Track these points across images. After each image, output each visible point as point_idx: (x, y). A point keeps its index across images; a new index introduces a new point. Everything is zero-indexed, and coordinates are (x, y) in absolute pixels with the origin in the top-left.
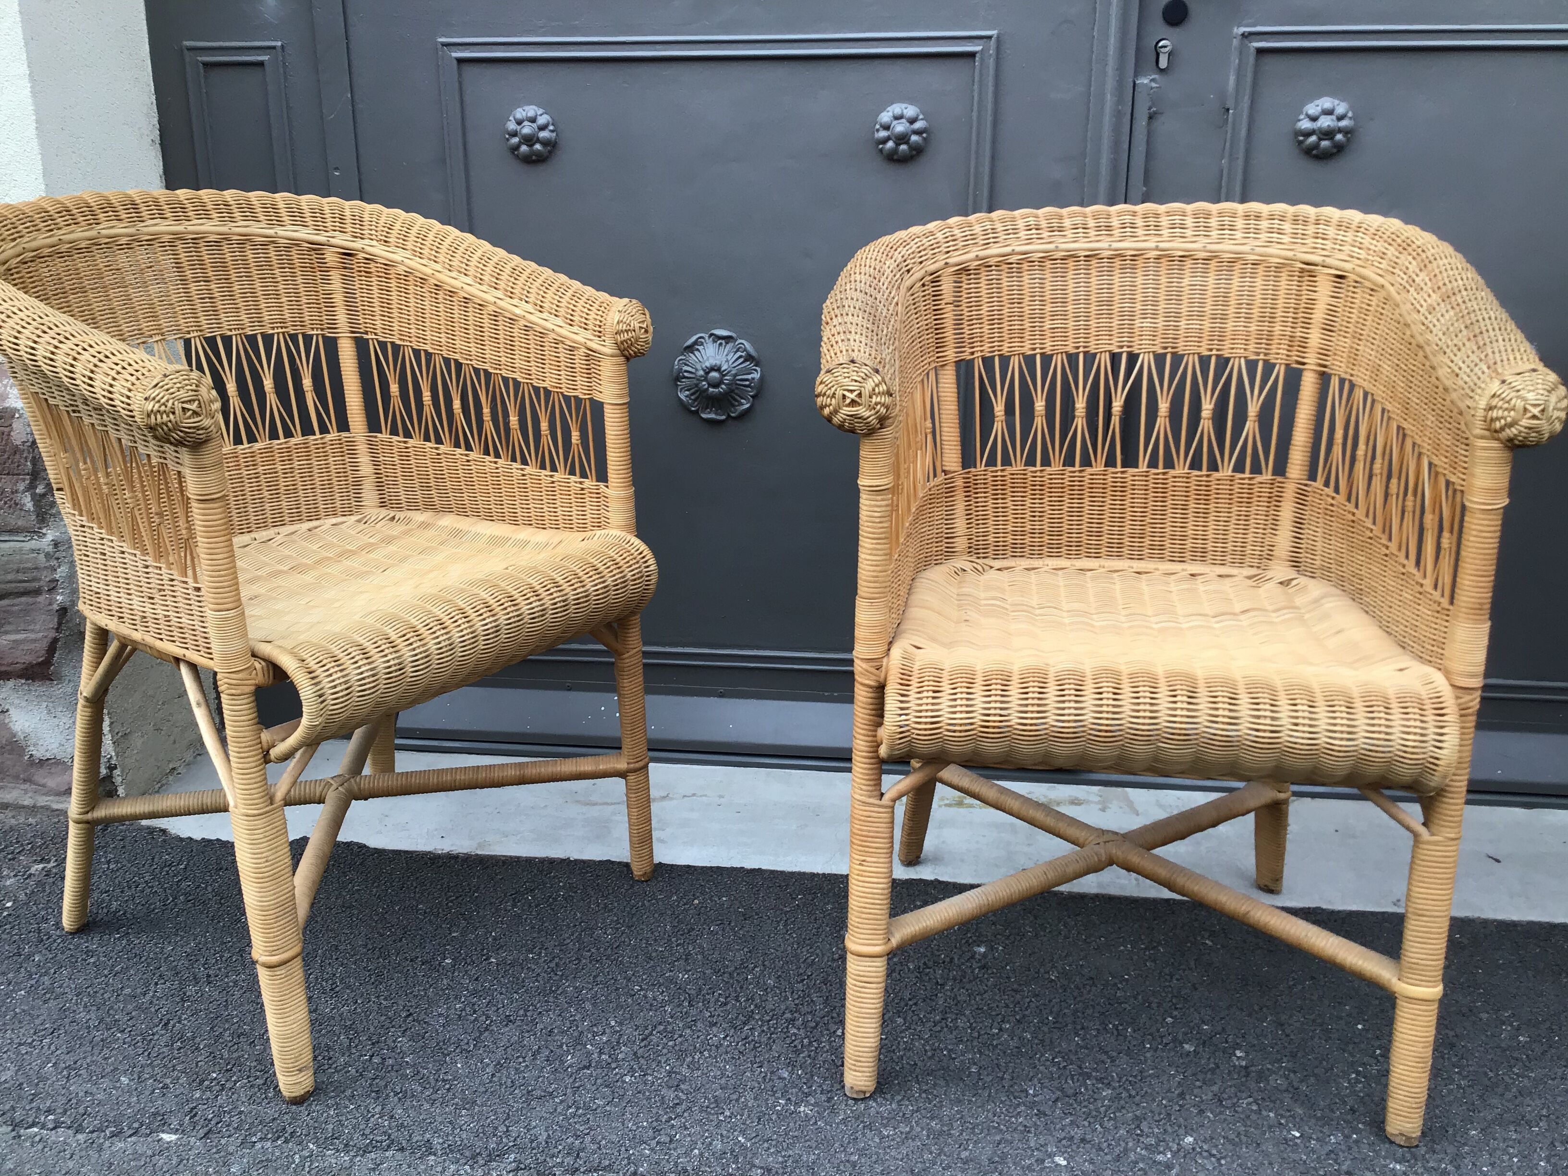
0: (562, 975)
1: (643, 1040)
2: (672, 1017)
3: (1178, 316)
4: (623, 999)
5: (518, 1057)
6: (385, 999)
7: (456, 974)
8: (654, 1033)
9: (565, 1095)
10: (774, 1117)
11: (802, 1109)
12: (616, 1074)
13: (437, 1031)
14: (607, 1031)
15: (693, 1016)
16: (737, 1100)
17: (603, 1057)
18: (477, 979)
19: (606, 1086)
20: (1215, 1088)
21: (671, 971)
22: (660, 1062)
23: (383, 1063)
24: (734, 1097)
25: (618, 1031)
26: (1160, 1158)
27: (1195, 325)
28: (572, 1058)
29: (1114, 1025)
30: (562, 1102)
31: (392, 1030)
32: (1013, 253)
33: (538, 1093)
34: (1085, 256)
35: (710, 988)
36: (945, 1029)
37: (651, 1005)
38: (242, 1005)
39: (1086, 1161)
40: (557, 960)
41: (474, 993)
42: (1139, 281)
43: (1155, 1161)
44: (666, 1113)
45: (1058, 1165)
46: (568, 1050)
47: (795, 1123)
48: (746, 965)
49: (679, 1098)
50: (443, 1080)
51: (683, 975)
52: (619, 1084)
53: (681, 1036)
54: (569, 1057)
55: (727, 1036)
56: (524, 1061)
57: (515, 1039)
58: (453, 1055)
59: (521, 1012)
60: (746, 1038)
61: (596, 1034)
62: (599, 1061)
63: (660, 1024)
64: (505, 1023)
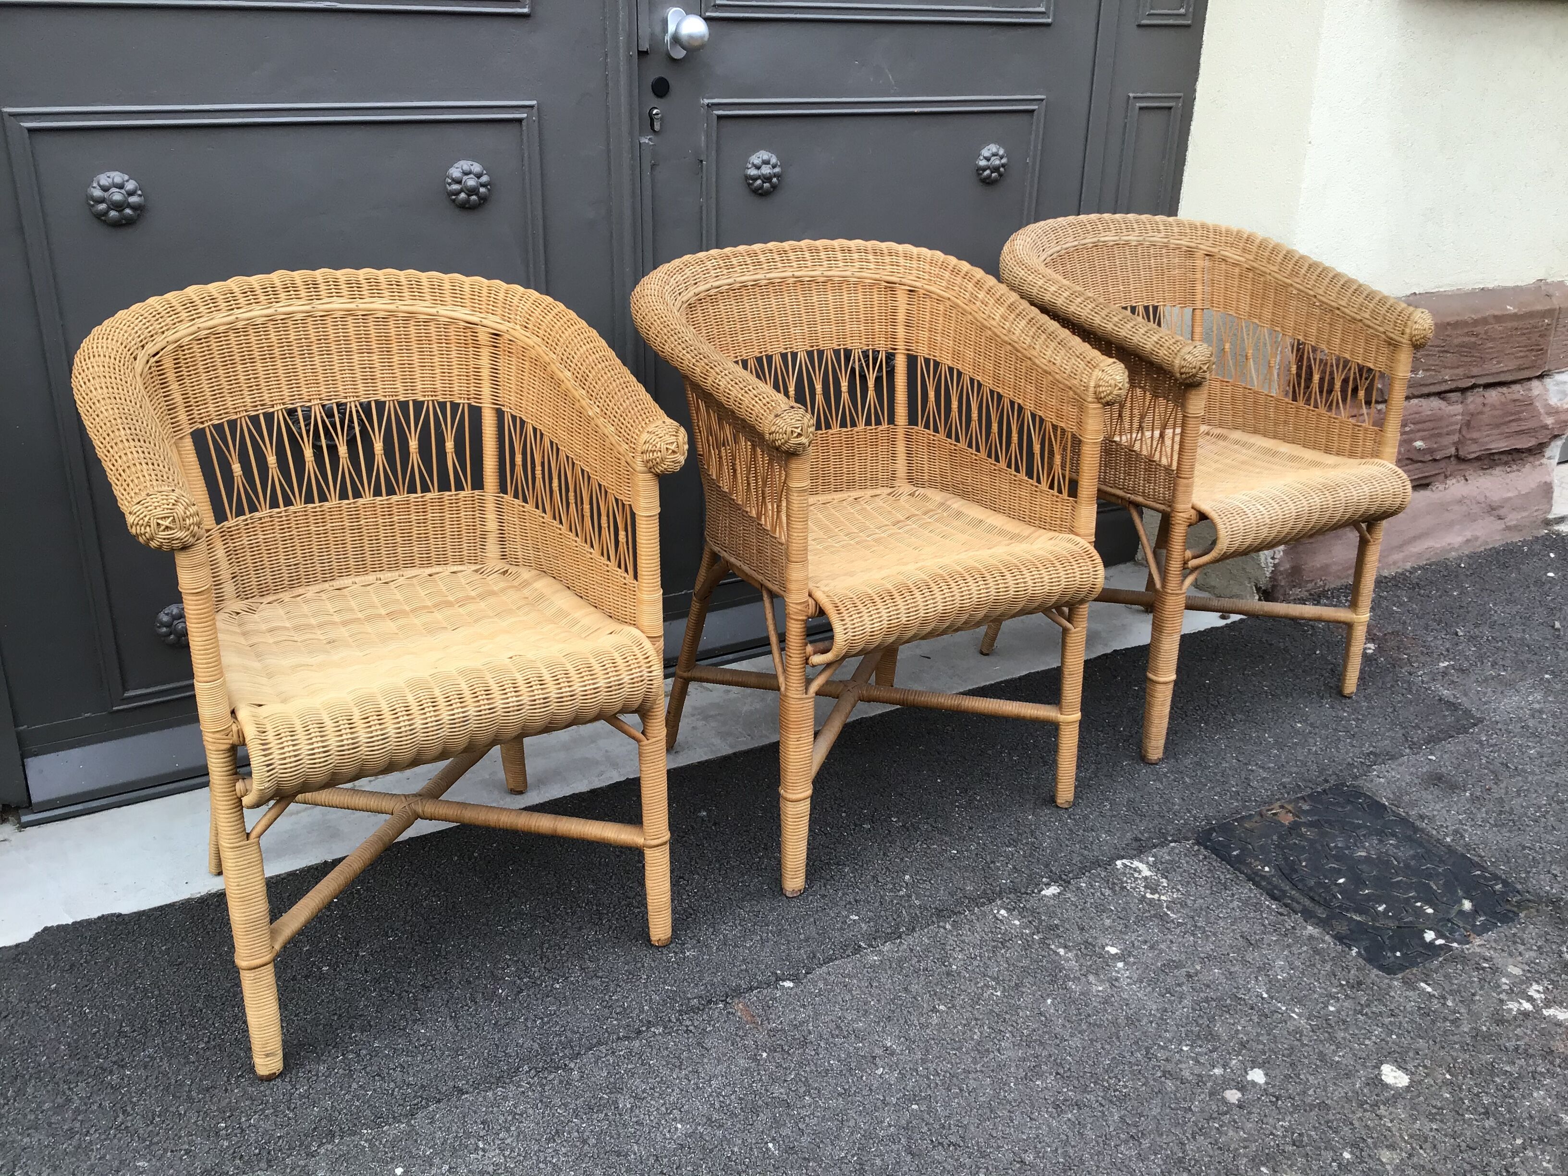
0: (433, 942)
1: (541, 959)
2: (546, 936)
4: (498, 940)
5: (462, 1007)
7: (344, 974)
8: (545, 950)
9: (523, 1015)
10: (675, 966)
11: (688, 954)
12: (546, 986)
13: (377, 1017)
14: (510, 963)
15: (561, 929)
16: (643, 966)
17: (525, 980)
18: (366, 971)
19: (548, 996)
20: (898, 843)
21: (513, 908)
22: (568, 966)
23: (359, 1055)
24: (639, 965)
25: (517, 961)
26: (900, 893)
28: (503, 990)
30: (526, 1019)
31: (339, 1031)
33: (503, 1022)
35: (553, 907)
36: (728, 870)
37: (523, 934)
38: (179, 1069)
39: (867, 912)
40: (416, 934)
41: (377, 981)
43: (900, 897)
45: (855, 921)
46: (495, 987)
47: (692, 964)
48: (562, 882)
49: (604, 982)
50: (421, 1045)
51: (525, 907)
52: (555, 991)
53: (565, 945)
54: (500, 991)
55: (596, 931)
56: (470, 1008)
57: (446, 997)
58: (409, 1027)
59: (430, 978)
60: (610, 927)
61: (503, 969)
62: (525, 984)
63: (543, 944)
64: (425, 990)
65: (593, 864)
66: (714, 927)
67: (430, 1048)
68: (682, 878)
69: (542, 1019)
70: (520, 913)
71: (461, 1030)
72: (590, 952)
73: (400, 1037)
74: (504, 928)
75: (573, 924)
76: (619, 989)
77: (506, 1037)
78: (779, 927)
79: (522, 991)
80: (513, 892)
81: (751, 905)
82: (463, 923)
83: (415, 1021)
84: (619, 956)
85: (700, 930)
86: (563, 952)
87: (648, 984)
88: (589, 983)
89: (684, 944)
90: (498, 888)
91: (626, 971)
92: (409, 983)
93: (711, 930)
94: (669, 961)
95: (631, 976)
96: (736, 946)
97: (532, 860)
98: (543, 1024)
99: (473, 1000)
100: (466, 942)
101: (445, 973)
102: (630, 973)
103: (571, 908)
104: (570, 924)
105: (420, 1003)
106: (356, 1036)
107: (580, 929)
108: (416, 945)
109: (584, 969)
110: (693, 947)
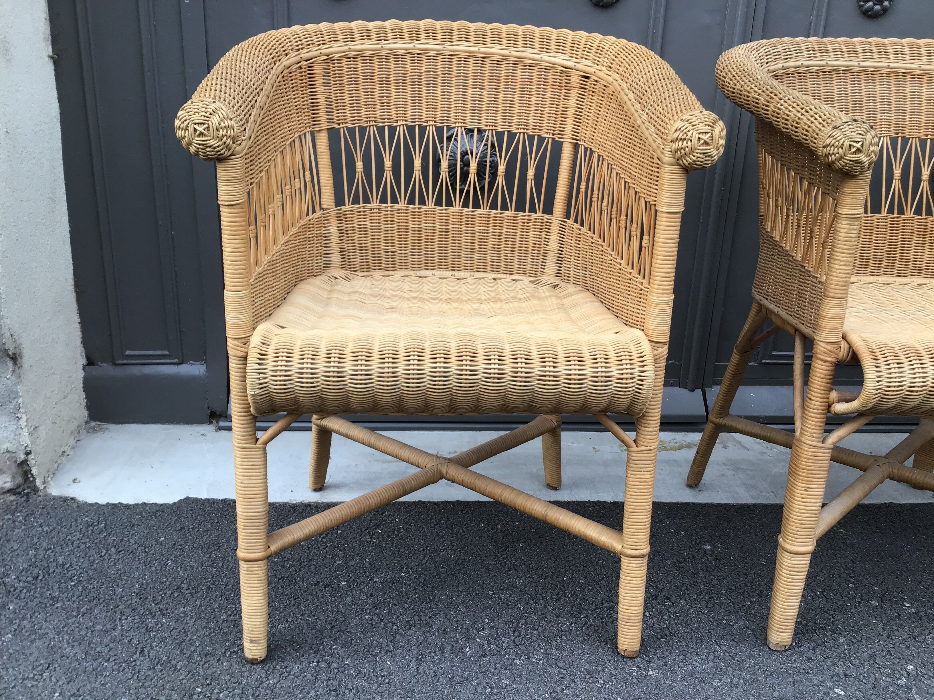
0: (433, 587)
1: (514, 631)
2: (526, 612)
3: (904, 112)
4: (485, 602)
5: (430, 653)
6: (309, 616)
7: (354, 592)
8: (520, 625)
9: (478, 678)
10: (635, 681)
11: (651, 673)
12: (508, 659)
13: (360, 637)
14: (486, 627)
15: (541, 611)
16: (603, 670)
17: (492, 647)
18: (371, 595)
19: (506, 669)
20: (906, 629)
21: (509, 579)
22: (534, 647)
23: (329, 667)
24: (600, 668)
25: (493, 627)
26: (899, 682)
27: (916, 118)
28: (470, 650)
29: (820, 592)
30: (478, 684)
31: (325, 640)
32: (802, 66)
33: (457, 679)
34: (843, 70)
35: (542, 589)
36: (716, 605)
37: (507, 604)
38: (197, 631)
39: (855, 690)
40: (423, 576)
41: (375, 606)
42: (878, 88)
43: (898, 685)
44: (558, 686)
45: (839, 695)
46: (465, 644)
47: (652, 684)
48: (558, 570)
49: (561, 673)
50: (382, 676)
51: (519, 581)
52: (514, 667)
53: (539, 626)
54: (468, 649)
55: (572, 623)
56: (436, 655)
57: (421, 639)
58: (380, 655)
59: (416, 618)
60: (586, 623)
61: (478, 630)
62: (491, 650)
63: (521, 618)
64: (408, 627)
65: (591, 562)
66: (685, 655)
67: (387, 681)
68: (669, 599)
69: (492, 688)
70: (513, 585)
71: (420, 674)
72: (559, 641)
73: (368, 662)
74: (494, 594)
75: (553, 610)
76: (572, 685)
77: (454, 695)
78: (753, 677)
79: (485, 656)
80: (515, 565)
81: (730, 646)
82: (463, 578)
83: (387, 652)
84: (584, 653)
85: (671, 653)
86: (535, 632)
87: (603, 690)
88: (548, 669)
89: (650, 662)
90: (504, 559)
91: (586, 670)
92: (398, 617)
93: (682, 657)
94: (630, 674)
95: (588, 677)
96: (702, 681)
97: (541, 543)
98: (492, 694)
99: (442, 649)
100: (459, 596)
101: (430, 617)
102: (589, 673)
103: (557, 595)
104: (551, 608)
105: (398, 636)
106: (336, 649)
107: (558, 616)
108: (419, 585)
109: (548, 654)
110: (659, 668)
